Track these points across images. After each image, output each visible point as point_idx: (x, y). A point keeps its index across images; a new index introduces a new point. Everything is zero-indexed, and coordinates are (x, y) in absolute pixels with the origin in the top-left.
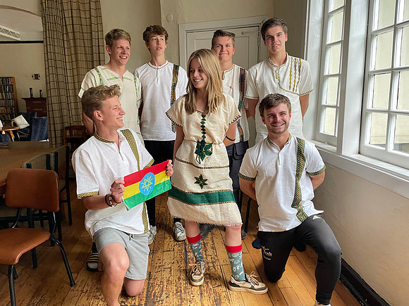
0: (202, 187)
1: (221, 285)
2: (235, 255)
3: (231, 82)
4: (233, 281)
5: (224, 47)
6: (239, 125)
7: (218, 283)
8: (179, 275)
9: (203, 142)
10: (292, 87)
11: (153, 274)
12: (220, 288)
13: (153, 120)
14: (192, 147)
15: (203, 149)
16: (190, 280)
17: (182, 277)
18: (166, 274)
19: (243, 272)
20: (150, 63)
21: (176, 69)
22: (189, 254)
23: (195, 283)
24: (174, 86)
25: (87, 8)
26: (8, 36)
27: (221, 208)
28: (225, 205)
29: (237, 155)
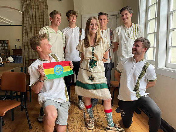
0: (92, 81)
1: (102, 129)
2: (109, 114)
3: (106, 35)
4: (108, 127)
5: (103, 20)
6: (109, 55)
7: (101, 128)
8: (82, 124)
9: (93, 60)
10: (134, 37)
11: (69, 124)
12: (102, 130)
13: (71, 52)
14: (88, 62)
15: (93, 63)
16: (87, 127)
17: (83, 125)
18: (75, 124)
19: (113, 122)
20: (69, 27)
21: (81, 29)
22: (86, 115)
23: (90, 128)
24: (80, 37)
25: (42, 8)
26: (7, 23)
27: (101, 91)
28: (103, 90)
29: (108, 69)
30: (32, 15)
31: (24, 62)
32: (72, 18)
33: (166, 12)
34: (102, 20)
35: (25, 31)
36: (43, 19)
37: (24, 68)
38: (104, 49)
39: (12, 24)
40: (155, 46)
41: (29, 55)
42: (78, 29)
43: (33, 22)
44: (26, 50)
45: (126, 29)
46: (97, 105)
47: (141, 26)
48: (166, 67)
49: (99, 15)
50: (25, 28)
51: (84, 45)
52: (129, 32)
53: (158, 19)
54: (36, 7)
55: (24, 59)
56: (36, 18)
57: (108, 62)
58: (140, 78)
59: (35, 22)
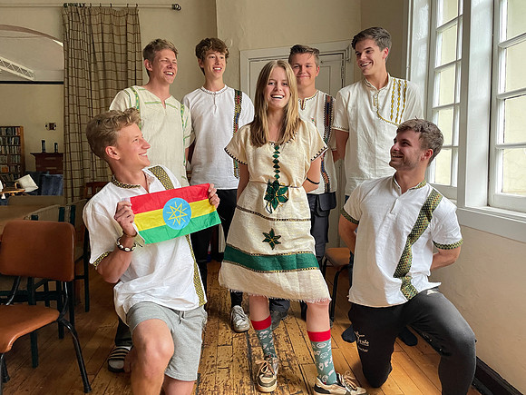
0: (273, 246)
1: (301, 392)
2: (322, 345)
3: (313, 113)
4: (320, 385)
5: (304, 67)
6: (323, 171)
7: (298, 389)
8: (240, 377)
9: (276, 183)
10: (395, 117)
11: (204, 376)
13: (210, 161)
14: (261, 191)
15: (276, 193)
16: (257, 383)
17: (245, 380)
18: (222, 377)
19: (333, 371)
20: (203, 88)
21: (238, 94)
22: (254, 349)
23: (264, 389)
24: (237, 116)
25: (123, 32)
26: (18, 74)
27: (300, 277)
28: (305, 272)
29: (321, 210)
30: (94, 53)
31: (69, 191)
32: (212, 62)
33: (487, 46)
34: (301, 67)
35: (73, 100)
36: (126, 63)
37: (68, 209)
38: (308, 153)
39: (32, 79)
40: (456, 144)
41: (82, 170)
42: (232, 92)
43: (96, 72)
44: (75, 156)
45: (372, 93)
46: (287, 319)
47: (416, 84)
48: (488, 205)
49: (291, 53)
50: (73, 91)
51: (248, 140)
52: (381, 103)
53: (464, 64)
54: (107, 29)
55: (69, 182)
56: (104, 62)
57: (320, 190)
58: (412, 237)
59: (101, 73)
